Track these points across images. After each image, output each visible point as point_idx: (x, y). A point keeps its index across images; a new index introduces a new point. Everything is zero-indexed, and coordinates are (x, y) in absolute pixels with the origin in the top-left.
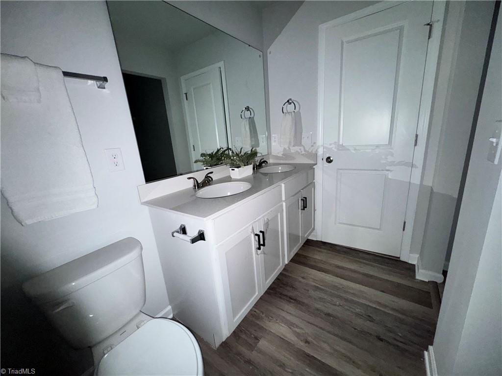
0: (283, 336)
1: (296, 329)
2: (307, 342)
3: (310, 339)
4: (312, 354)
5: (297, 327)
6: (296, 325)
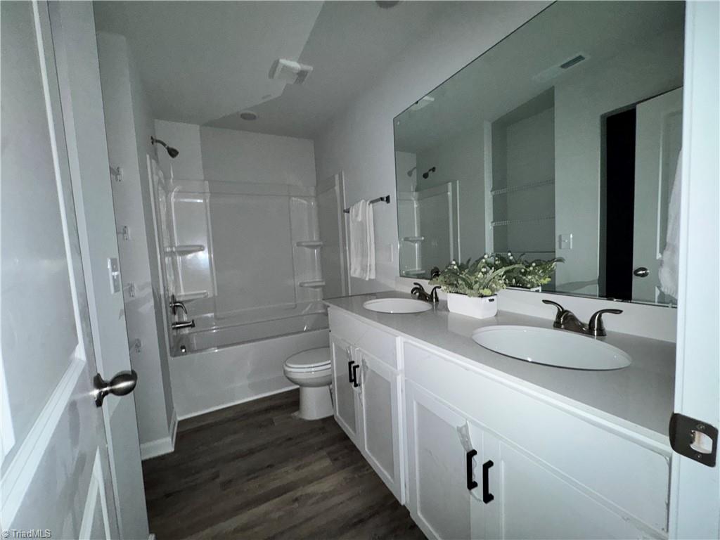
1: (315, 499)
2: (296, 500)
3: (296, 505)
4: (283, 496)
5: (317, 502)
6: (319, 502)
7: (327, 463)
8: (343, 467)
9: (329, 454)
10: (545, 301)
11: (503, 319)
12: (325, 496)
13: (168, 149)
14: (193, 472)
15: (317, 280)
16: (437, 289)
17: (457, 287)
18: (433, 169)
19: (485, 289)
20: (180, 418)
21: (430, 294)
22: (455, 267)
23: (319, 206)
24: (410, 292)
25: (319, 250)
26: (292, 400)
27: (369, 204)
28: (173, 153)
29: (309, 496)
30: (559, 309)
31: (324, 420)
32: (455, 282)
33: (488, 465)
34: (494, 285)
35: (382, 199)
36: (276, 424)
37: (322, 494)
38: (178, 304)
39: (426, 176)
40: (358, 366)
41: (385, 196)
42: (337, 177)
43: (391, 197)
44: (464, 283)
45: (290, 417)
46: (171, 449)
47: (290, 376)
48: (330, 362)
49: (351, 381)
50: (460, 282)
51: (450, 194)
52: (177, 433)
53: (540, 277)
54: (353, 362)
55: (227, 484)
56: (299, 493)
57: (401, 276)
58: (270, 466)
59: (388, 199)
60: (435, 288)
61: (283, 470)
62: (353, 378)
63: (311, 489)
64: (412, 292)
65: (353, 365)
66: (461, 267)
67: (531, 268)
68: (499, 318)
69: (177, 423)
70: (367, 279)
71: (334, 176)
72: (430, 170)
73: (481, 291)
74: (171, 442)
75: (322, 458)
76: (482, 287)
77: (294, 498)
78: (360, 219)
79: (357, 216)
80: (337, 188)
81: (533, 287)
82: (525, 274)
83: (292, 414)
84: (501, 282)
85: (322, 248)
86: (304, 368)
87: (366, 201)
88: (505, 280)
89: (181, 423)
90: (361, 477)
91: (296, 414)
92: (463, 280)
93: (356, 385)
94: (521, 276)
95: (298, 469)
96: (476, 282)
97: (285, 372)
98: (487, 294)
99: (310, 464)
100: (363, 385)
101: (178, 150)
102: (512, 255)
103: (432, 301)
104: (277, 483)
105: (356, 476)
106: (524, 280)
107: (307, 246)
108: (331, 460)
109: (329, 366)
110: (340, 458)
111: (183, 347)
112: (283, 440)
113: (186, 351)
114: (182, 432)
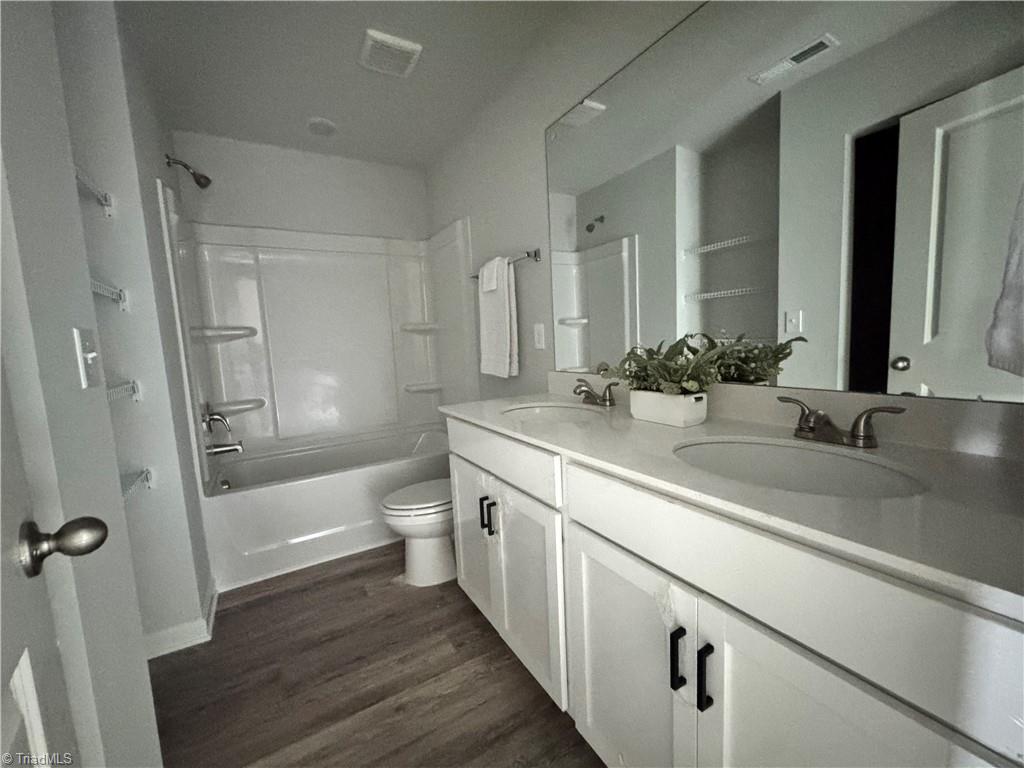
1: (430, 706)
3: (400, 716)
5: (434, 710)
6: (436, 710)
9: (450, 637)
10: (781, 399)
12: (446, 700)
13: (194, 174)
14: (240, 671)
15: (431, 381)
16: (612, 387)
17: (646, 381)
18: (601, 219)
19: (690, 382)
20: (221, 589)
21: (601, 394)
24: (572, 393)
25: (432, 336)
26: (394, 558)
28: (202, 180)
29: (420, 702)
30: (803, 410)
31: (444, 586)
33: (706, 651)
34: (702, 376)
35: (528, 255)
36: (370, 594)
38: (216, 417)
39: (590, 228)
40: (494, 504)
42: (459, 225)
43: (541, 253)
45: (389, 584)
46: (205, 637)
47: (390, 523)
49: (483, 526)
51: (625, 255)
52: (217, 613)
53: (769, 365)
54: (486, 498)
55: (291, 690)
56: (404, 697)
58: (360, 659)
59: (536, 255)
60: (609, 387)
62: (486, 522)
63: (423, 691)
64: (575, 392)
65: (486, 503)
69: (216, 596)
70: (506, 376)
72: (596, 220)
73: (685, 385)
74: (205, 627)
75: (439, 643)
76: (685, 378)
79: (490, 280)
80: (459, 242)
81: (758, 379)
82: (745, 360)
83: (395, 580)
84: (713, 371)
85: (438, 333)
86: (411, 509)
87: (504, 258)
88: (719, 368)
89: (223, 597)
90: (498, 669)
91: (400, 578)
93: (491, 533)
95: (402, 661)
98: (693, 389)
100: (502, 533)
101: (210, 177)
103: (605, 404)
104: (371, 685)
105: (492, 669)
106: (744, 370)
107: (416, 331)
108: (454, 645)
110: (468, 642)
111: (225, 483)
112: (380, 618)
113: (229, 488)
114: (224, 610)
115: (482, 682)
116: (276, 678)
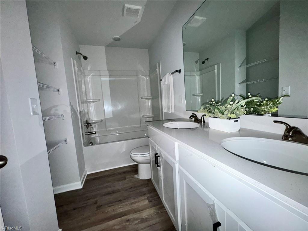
0: (141, 213)
1: (137, 221)
2: (128, 221)
3: (128, 223)
4: (123, 218)
5: (138, 223)
6: (139, 223)
7: (146, 202)
8: (154, 206)
9: (148, 198)
10: (275, 122)
11: (243, 133)
13: (83, 56)
15: (150, 114)
16: (204, 116)
17: (214, 114)
18: (207, 59)
19: (232, 114)
20: (88, 173)
21: (200, 119)
22: (214, 103)
23: (151, 79)
24: (189, 118)
25: (151, 100)
26: (135, 169)
27: (171, 75)
28: (85, 58)
29: (135, 219)
32: (213, 111)
34: (238, 112)
35: (177, 71)
36: (127, 180)
37: (141, 219)
38: (89, 124)
39: (203, 63)
40: (159, 156)
41: (178, 69)
42: (157, 64)
43: (181, 70)
44: (218, 111)
45: (133, 177)
46: (81, 187)
47: (132, 158)
48: (149, 153)
50: (216, 110)
51: (216, 71)
52: (85, 180)
53: (271, 108)
54: (157, 154)
55: (99, 207)
56: (130, 217)
57: (186, 110)
58: (120, 201)
59: (180, 71)
61: (125, 203)
62: (157, 162)
63: (136, 215)
64: (190, 118)
66: (217, 103)
67: (264, 102)
68: (241, 132)
69: (86, 175)
70: (170, 113)
71: (156, 65)
72: (205, 60)
73: (229, 115)
74: (81, 184)
75: (144, 200)
76: (229, 113)
77: (128, 219)
78: (166, 83)
79: (165, 81)
80: (157, 70)
81: (265, 113)
82: (260, 106)
84: (243, 110)
85: (152, 99)
87: (170, 73)
88: (246, 109)
89: (88, 175)
90: (162, 212)
91: (136, 176)
92: (218, 109)
93: (158, 166)
94: (257, 107)
95: (132, 203)
96: (226, 110)
97: (131, 156)
98: (233, 117)
99: (139, 202)
101: (87, 56)
102: (251, 95)
103: (202, 123)
104: (121, 210)
105: (159, 212)
106: (259, 110)
107: (146, 99)
108: (148, 201)
109: (149, 155)
110: (153, 201)
111: (91, 143)
112: (128, 188)
113: (92, 144)
114: (88, 179)
115: (155, 216)
116: (96, 203)
